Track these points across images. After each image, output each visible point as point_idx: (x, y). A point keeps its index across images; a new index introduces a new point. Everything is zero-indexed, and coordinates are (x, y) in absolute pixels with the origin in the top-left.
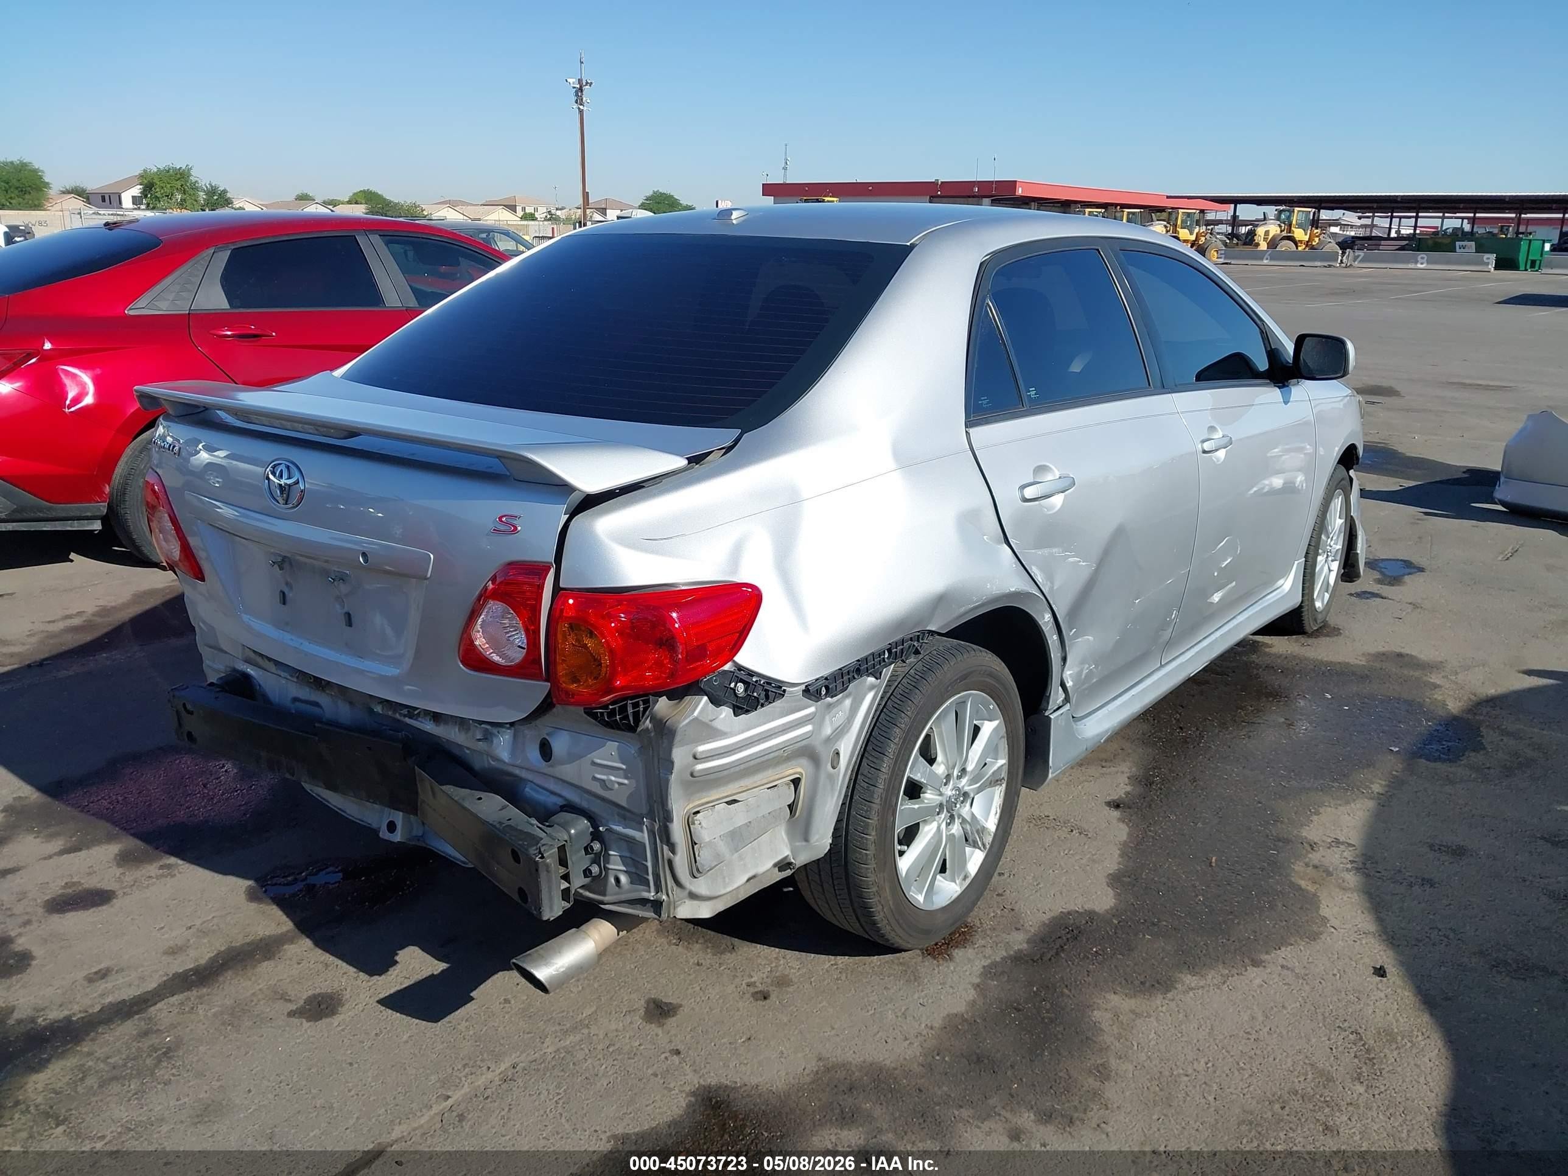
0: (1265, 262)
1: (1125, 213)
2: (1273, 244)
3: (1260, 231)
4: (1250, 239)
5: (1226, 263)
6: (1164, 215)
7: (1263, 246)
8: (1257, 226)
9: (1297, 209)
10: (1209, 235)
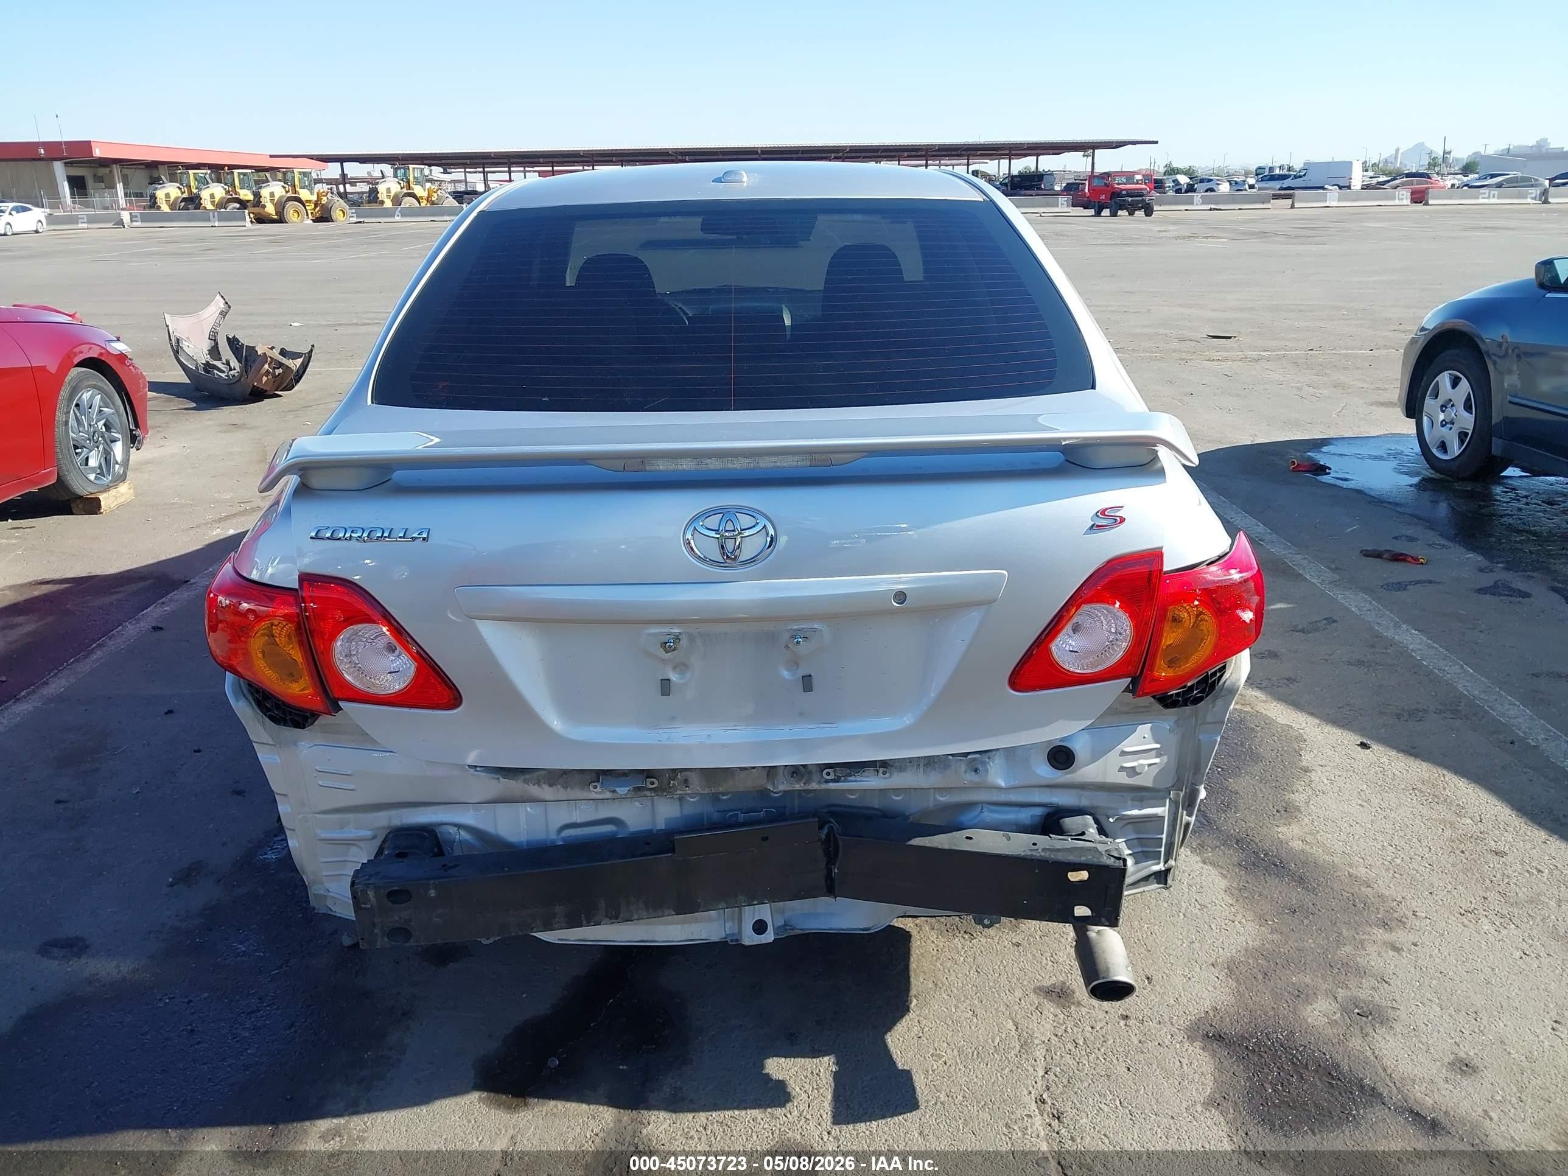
0: (397, 219)
1: (236, 175)
2: (397, 201)
3: (382, 188)
4: (373, 196)
5: (360, 222)
6: (280, 176)
7: (388, 204)
8: (377, 184)
9: (411, 167)
10: (329, 195)
